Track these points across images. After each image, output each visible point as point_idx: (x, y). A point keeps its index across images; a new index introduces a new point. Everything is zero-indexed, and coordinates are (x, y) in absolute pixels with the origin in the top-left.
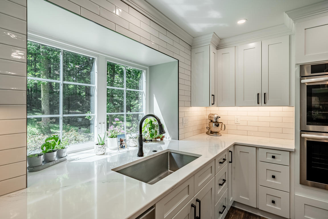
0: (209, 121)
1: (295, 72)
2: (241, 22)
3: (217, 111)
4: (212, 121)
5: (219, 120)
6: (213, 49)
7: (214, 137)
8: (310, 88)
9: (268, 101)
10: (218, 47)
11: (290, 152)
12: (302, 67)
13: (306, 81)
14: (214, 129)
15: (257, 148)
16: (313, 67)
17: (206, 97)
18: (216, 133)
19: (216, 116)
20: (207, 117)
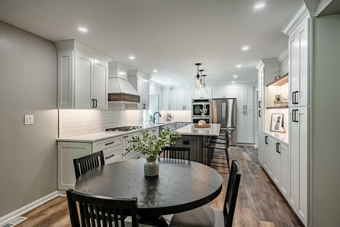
0: (167, 116)
1: (191, 102)
2: (178, 85)
3: (170, 112)
4: (168, 116)
5: (171, 116)
6: (169, 90)
7: (169, 121)
8: (194, 106)
9: (186, 109)
10: (171, 89)
11: (190, 123)
12: (193, 100)
13: (193, 104)
14: (169, 119)
15: (182, 123)
16: (195, 100)
17: (167, 107)
18: (170, 120)
19: (170, 114)
20: (166, 115)
